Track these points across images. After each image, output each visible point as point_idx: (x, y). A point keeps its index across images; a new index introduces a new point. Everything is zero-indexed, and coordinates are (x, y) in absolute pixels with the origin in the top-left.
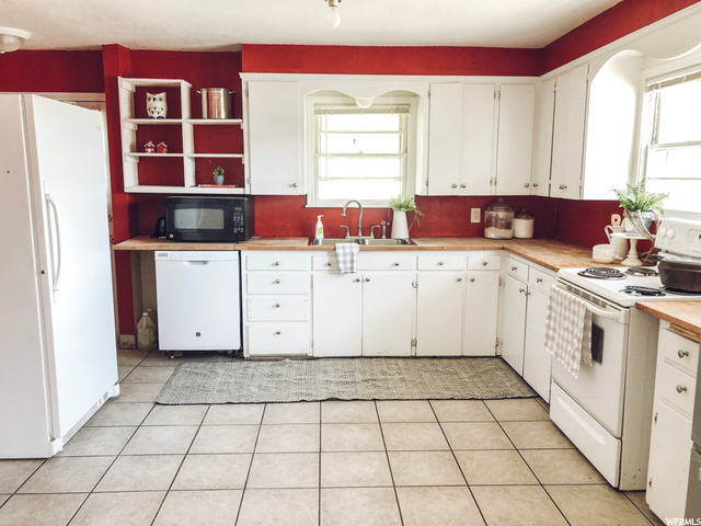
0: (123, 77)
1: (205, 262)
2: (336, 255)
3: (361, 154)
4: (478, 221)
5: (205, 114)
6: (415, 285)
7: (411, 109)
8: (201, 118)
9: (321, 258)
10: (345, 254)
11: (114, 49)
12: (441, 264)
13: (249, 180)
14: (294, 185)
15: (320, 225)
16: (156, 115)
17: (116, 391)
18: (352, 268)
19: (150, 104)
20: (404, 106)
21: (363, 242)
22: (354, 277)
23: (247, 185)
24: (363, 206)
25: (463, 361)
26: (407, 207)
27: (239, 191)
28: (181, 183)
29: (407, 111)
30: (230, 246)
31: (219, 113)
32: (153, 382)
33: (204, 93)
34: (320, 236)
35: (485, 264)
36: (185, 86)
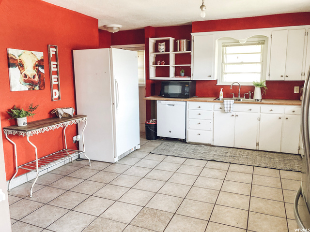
0: (151, 37)
1: (173, 105)
2: (224, 105)
3: (242, 63)
4: (298, 92)
5: (178, 50)
6: (259, 120)
7: (266, 43)
8: (177, 51)
9: (217, 105)
10: (227, 104)
11: (148, 28)
12: (271, 111)
13: (193, 75)
14: (210, 76)
15: (221, 92)
16: (161, 51)
17: (139, 147)
18: (230, 110)
19: (159, 47)
20: (262, 42)
21: (239, 100)
22: (231, 114)
23: (192, 76)
24: (241, 85)
25: (280, 155)
26: (261, 85)
27: (189, 79)
28: (168, 76)
29: (263, 44)
30: (183, 99)
31: (184, 49)
32: (152, 146)
33: (178, 41)
34: (221, 97)
35: (294, 112)
36: (172, 40)
